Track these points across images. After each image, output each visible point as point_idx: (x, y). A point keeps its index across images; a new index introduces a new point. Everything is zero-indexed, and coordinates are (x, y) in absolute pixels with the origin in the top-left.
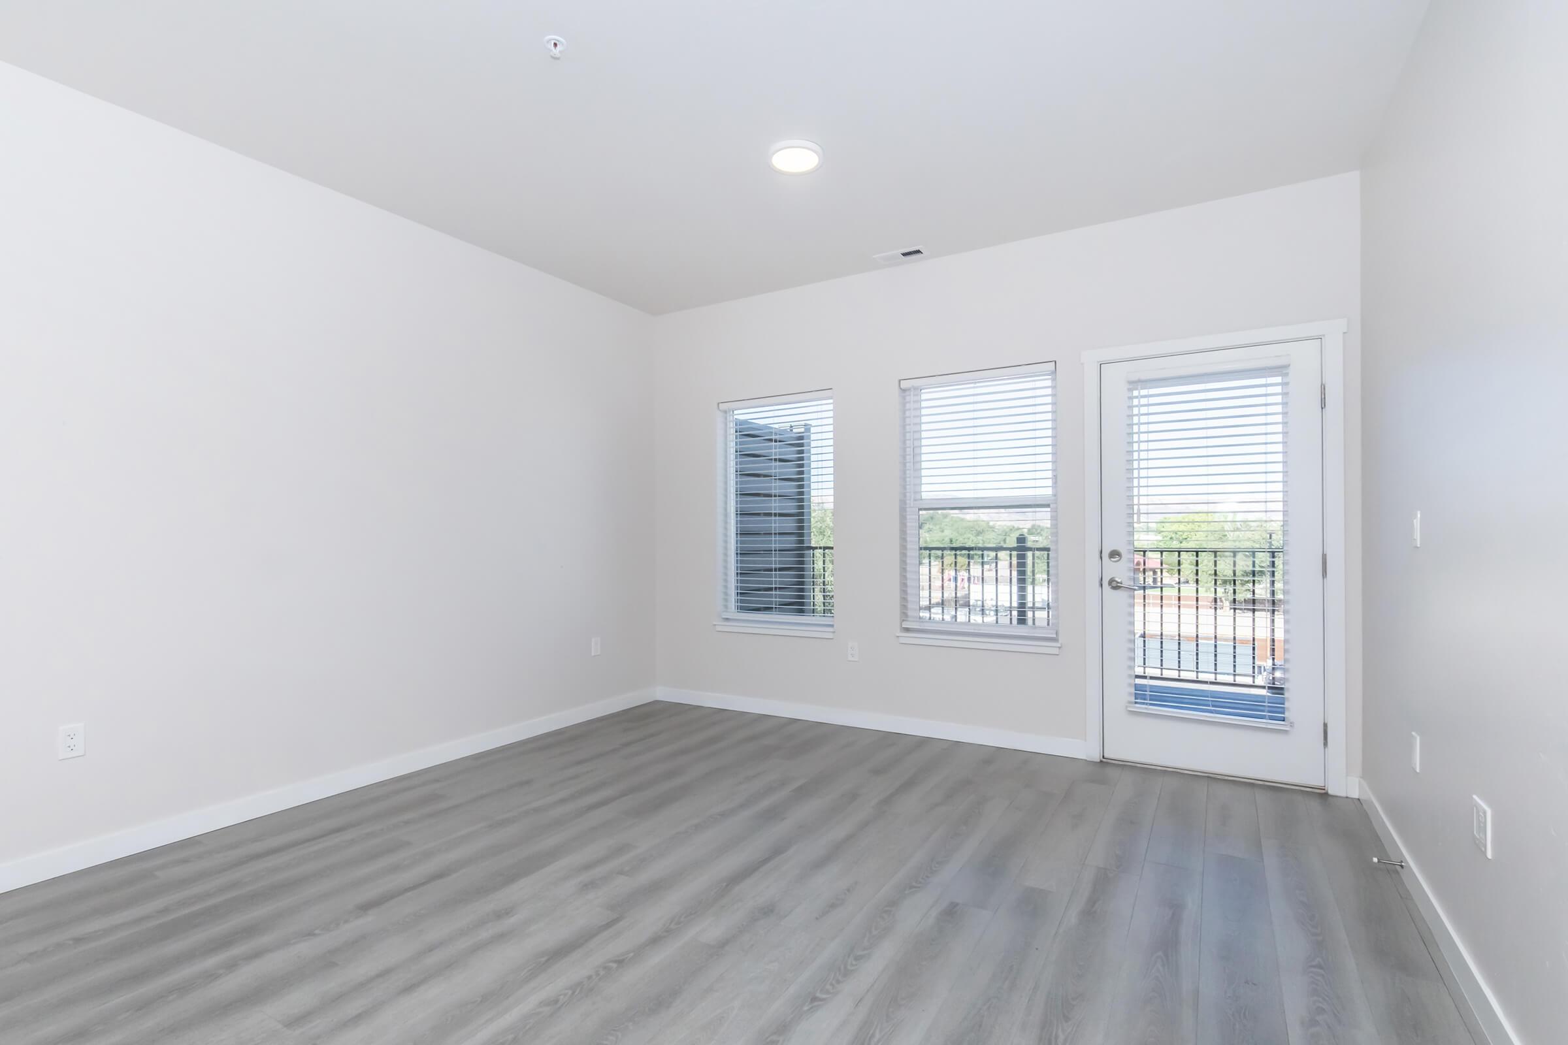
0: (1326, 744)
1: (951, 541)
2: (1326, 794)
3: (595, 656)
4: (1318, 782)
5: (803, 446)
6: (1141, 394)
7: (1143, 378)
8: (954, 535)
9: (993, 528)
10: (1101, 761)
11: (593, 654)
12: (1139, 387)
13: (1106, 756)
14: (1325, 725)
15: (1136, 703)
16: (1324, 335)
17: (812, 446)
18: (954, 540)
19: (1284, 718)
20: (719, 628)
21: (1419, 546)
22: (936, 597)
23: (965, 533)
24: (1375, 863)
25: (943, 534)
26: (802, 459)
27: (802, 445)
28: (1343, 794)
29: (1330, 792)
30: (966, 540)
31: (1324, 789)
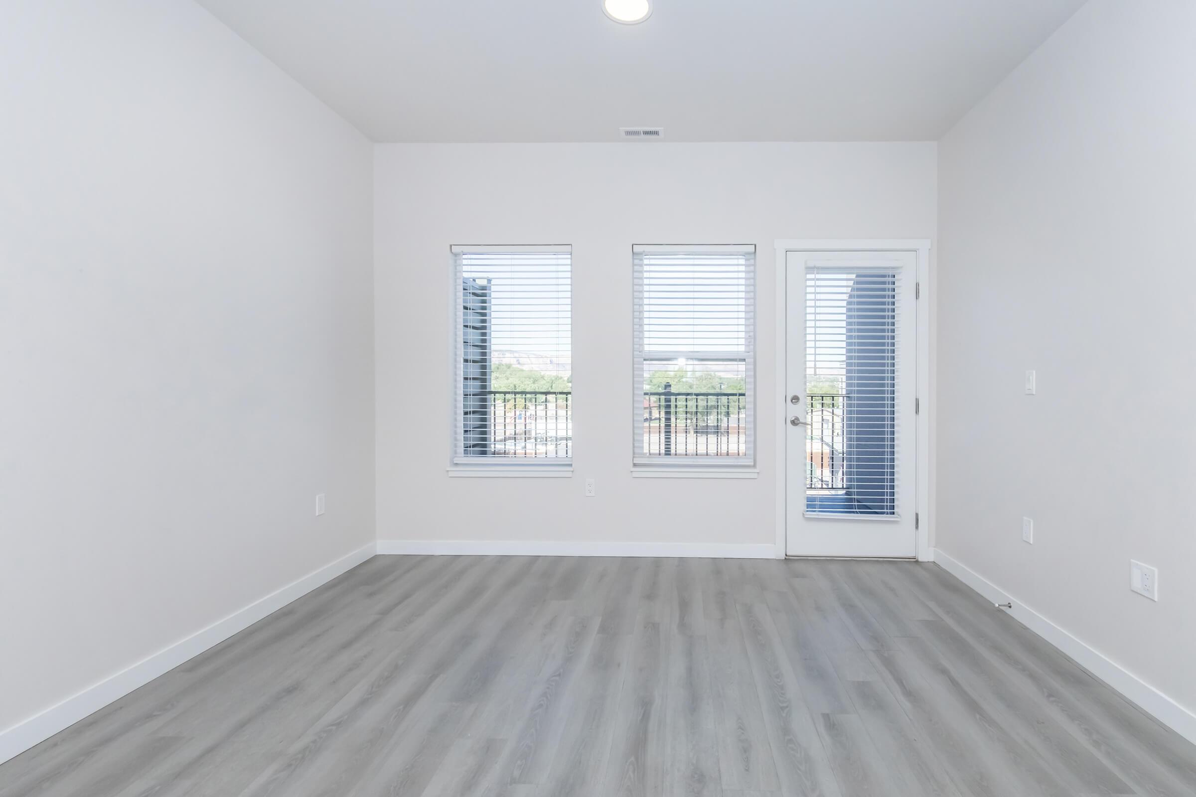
0: (917, 527)
1: (515, 387)
2: (917, 562)
3: (319, 515)
4: (911, 554)
5: (486, 296)
6: (817, 277)
7: (818, 265)
8: (517, 382)
9: (543, 377)
10: (785, 558)
11: (317, 514)
12: (815, 272)
13: (788, 554)
14: (917, 515)
15: (807, 511)
16: (918, 249)
17: (492, 297)
18: (517, 386)
19: (894, 512)
20: (451, 474)
21: (1034, 393)
22: (510, 432)
23: (525, 381)
24: (997, 607)
25: (509, 381)
26: (484, 308)
27: (484, 295)
28: (927, 560)
29: (920, 560)
30: (526, 386)
31: (915, 558)
